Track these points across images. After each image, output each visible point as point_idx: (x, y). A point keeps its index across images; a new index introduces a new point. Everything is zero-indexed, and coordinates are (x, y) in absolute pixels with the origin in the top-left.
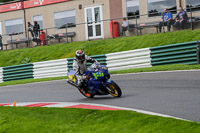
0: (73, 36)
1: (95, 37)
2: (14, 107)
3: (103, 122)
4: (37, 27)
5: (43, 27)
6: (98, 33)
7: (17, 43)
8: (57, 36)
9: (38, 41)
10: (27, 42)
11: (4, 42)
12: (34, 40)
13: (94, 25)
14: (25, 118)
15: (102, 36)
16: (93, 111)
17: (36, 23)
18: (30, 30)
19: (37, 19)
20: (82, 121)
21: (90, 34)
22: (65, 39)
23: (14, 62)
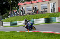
0: (46, 11)
1: (53, 12)
2: (29, 32)
3: (55, 37)
4: (36, 9)
5: (37, 9)
6: (54, 11)
7: (30, 13)
8: (42, 12)
9: (36, 13)
10: (33, 13)
11: (26, 13)
12: (35, 13)
13: (53, 8)
14: (32, 35)
15: (55, 12)
16: (52, 34)
17: (35, 7)
18: (34, 10)
19: (36, 6)
20: (49, 37)
21: (52, 11)
22: (44, 12)
23: (29, 19)
